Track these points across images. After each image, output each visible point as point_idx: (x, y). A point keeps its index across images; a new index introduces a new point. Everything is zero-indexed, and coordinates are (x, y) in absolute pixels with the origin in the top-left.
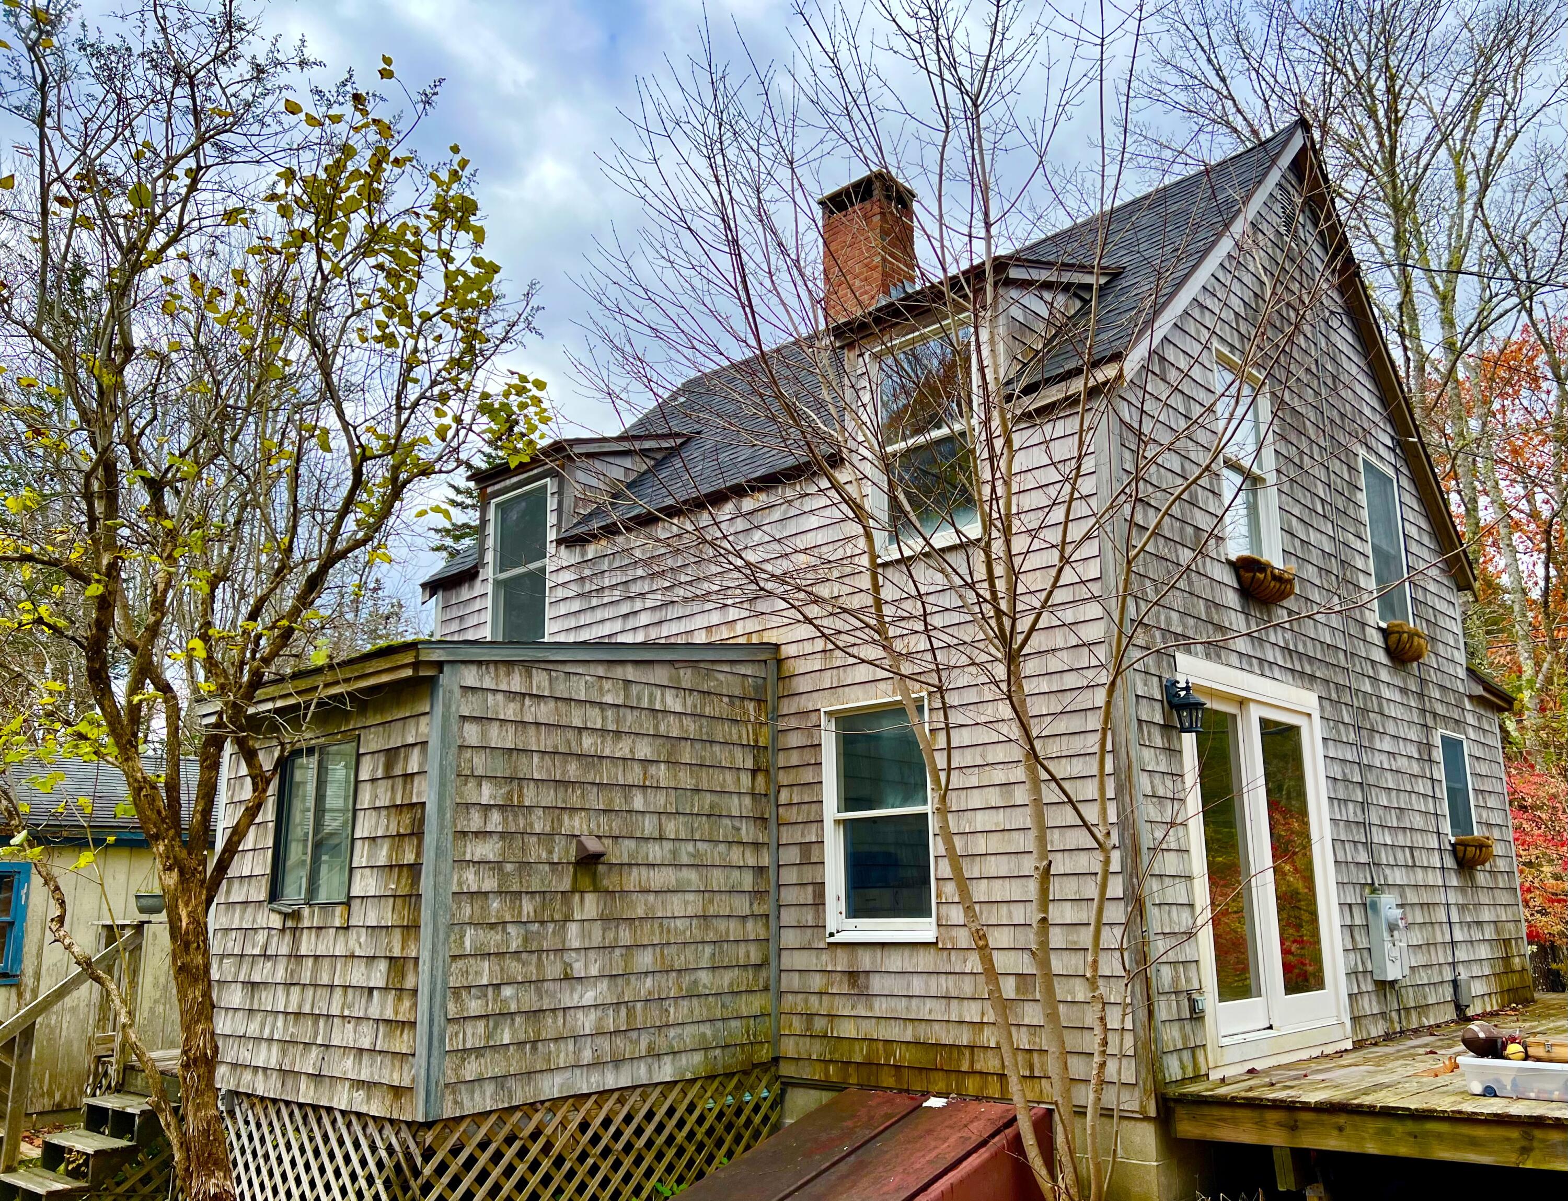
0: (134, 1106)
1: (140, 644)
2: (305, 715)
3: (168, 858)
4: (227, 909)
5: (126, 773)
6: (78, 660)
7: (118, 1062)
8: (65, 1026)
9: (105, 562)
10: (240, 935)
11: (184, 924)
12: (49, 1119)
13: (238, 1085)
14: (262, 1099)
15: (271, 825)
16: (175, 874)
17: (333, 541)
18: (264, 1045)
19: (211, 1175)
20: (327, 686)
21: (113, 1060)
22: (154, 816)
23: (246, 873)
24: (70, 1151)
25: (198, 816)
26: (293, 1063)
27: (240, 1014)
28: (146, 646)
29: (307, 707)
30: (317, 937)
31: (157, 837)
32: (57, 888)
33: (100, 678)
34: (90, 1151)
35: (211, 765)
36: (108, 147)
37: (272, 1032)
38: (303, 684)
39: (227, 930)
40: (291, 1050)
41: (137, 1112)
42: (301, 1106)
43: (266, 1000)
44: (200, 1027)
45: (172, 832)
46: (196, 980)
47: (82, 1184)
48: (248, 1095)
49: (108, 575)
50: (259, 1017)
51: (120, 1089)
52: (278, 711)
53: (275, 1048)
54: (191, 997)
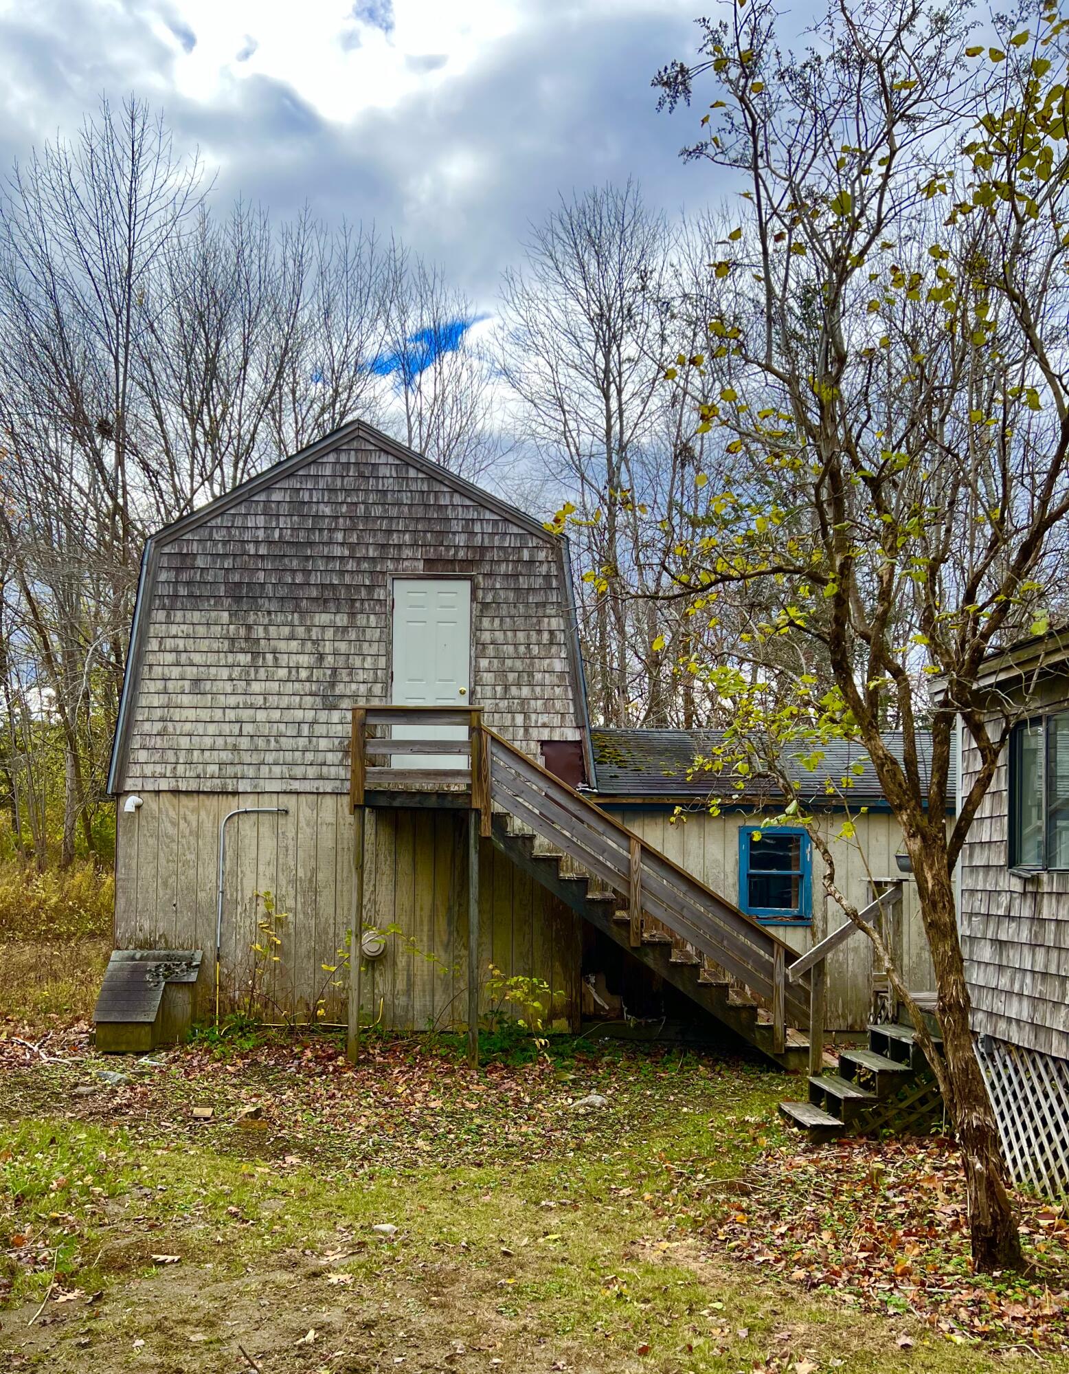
0: (908, 1037)
1: (872, 633)
2: (1028, 687)
3: (911, 826)
4: (972, 872)
5: (870, 752)
6: (823, 653)
7: (892, 998)
8: (850, 962)
9: (838, 563)
10: (985, 896)
11: (930, 885)
12: (846, 1037)
13: (995, 1032)
14: (1018, 1047)
15: (1005, 793)
16: (918, 840)
17: (1044, 503)
18: (1015, 1000)
19: (972, 1109)
20: (1048, 654)
21: (888, 995)
22: (896, 789)
23: (985, 838)
24: (860, 1067)
25: (935, 788)
26: (1044, 1018)
27: (992, 968)
28: (877, 635)
29: (1029, 678)
30: (1058, 902)
31: (900, 808)
32: (826, 851)
33: (842, 668)
34: (876, 1070)
35: (943, 740)
36: (810, 166)
37: (1022, 987)
38: (1024, 655)
39: (973, 892)
40: (1041, 1007)
41: (910, 1042)
42: (1055, 1059)
43: (1014, 958)
44: (952, 978)
45: (913, 803)
46: (945, 936)
47: (871, 1095)
48: (1005, 1043)
49: (841, 573)
50: (1008, 973)
51: (895, 1021)
52: (999, 685)
53: (1025, 1003)
54: (942, 950)
